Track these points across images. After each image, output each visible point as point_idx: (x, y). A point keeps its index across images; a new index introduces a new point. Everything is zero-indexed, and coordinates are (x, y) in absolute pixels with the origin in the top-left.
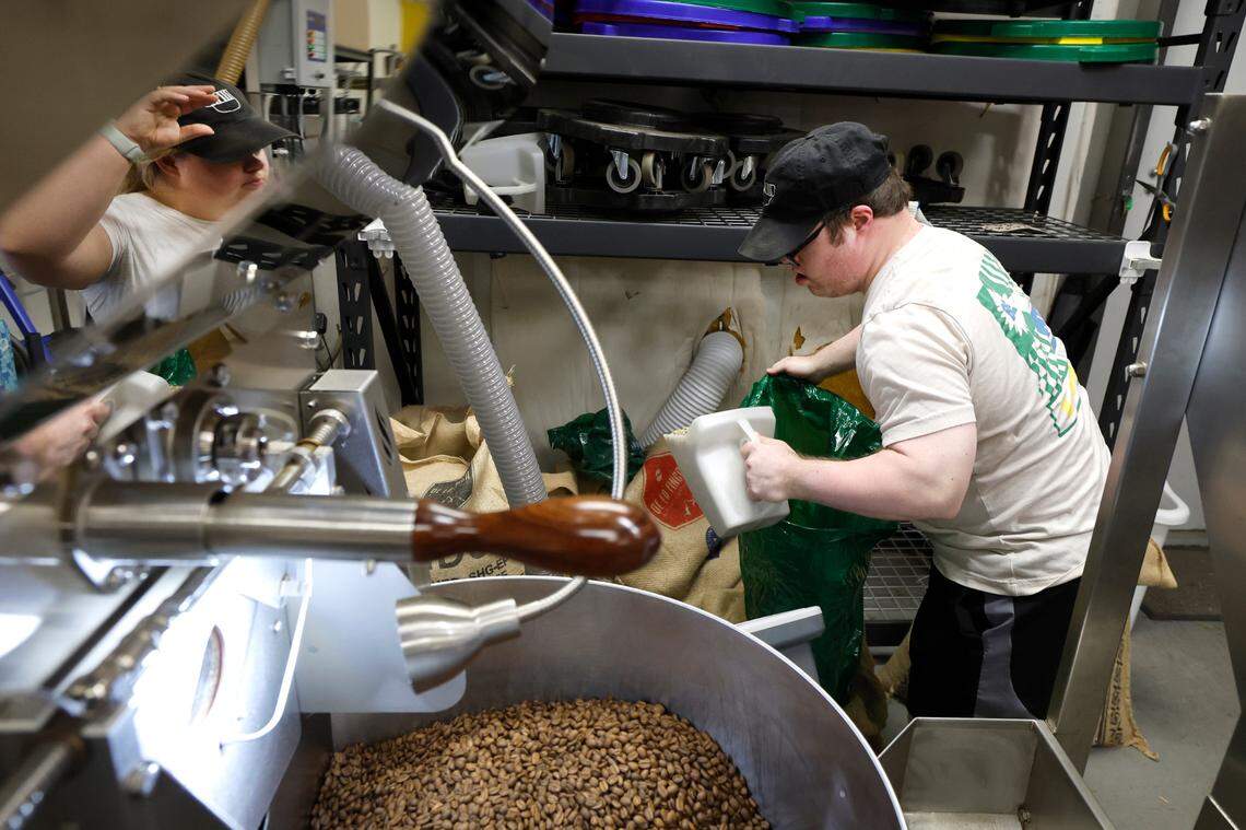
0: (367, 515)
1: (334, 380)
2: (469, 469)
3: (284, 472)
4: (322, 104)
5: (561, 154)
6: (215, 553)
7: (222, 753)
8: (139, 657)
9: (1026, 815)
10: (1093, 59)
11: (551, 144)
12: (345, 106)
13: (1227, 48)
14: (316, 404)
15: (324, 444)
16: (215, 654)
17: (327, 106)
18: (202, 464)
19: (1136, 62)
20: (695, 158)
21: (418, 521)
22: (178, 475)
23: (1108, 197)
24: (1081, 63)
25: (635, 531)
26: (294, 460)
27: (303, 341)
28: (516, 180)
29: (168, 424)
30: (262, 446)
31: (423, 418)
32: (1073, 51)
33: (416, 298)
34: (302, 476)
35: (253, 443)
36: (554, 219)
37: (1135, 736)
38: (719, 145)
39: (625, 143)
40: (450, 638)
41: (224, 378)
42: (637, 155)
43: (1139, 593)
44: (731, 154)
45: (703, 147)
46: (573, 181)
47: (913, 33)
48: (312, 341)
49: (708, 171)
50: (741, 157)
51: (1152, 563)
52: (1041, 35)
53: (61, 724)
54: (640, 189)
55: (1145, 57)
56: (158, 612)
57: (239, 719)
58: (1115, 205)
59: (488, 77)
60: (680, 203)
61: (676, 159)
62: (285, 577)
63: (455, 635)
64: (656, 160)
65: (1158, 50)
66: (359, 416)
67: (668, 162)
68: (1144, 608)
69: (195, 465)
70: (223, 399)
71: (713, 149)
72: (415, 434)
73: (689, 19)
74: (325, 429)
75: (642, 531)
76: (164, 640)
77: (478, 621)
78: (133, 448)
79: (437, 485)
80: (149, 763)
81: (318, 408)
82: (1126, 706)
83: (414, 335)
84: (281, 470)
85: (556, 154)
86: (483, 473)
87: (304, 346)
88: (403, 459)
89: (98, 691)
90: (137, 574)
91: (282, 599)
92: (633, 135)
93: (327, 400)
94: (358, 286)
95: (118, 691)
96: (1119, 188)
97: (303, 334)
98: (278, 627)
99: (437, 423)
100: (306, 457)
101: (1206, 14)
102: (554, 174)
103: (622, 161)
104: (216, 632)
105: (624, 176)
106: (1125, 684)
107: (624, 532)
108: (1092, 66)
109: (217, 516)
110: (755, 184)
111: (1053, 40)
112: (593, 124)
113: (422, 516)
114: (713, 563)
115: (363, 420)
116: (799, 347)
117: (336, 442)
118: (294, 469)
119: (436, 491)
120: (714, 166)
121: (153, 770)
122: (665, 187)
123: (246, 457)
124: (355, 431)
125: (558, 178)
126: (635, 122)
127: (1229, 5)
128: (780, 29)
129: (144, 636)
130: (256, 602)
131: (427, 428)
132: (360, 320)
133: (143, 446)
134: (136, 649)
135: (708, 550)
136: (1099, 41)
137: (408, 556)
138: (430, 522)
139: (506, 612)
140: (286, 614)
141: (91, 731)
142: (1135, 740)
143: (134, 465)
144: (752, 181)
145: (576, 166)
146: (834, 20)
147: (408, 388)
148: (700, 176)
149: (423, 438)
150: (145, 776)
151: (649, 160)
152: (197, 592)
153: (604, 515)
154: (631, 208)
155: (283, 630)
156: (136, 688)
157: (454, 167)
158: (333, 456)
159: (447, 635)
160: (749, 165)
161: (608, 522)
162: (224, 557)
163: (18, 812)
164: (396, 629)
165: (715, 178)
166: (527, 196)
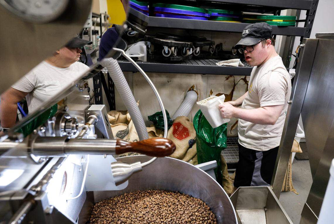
0: (104, 144)
1: (94, 107)
2: (128, 127)
3: (82, 132)
4: (89, 32)
5: (151, 47)
6: (66, 154)
7: (67, 202)
8: (48, 180)
9: (266, 209)
10: (281, 25)
11: (148, 44)
12: (95, 32)
13: (311, 24)
14: (90, 114)
15: (92, 124)
16: (65, 178)
17: (90, 33)
18: (62, 131)
19: (291, 26)
20: (185, 48)
21: (117, 145)
22: (56, 134)
23: (286, 57)
24: (278, 26)
25: (170, 146)
26: (84, 128)
27: (86, 98)
28: (139, 53)
29: (53, 122)
30: (77, 126)
31: (115, 114)
32: (276, 23)
33: (113, 83)
34: (86, 132)
35: (75, 125)
36: (149, 63)
37: (293, 189)
38: (190, 45)
39: (167, 44)
40: (125, 172)
41: (67, 109)
42: (170, 47)
43: (293, 154)
44: (193, 47)
45: (186, 45)
46: (154, 53)
47: (238, 17)
48: (88, 98)
49: (188, 51)
50: (196, 47)
51: (296, 147)
52: (269, 19)
53: (29, 197)
54: (171, 56)
55: (293, 25)
56: (52, 168)
57: (71, 194)
58: (287, 59)
59: (131, 33)
60: (181, 59)
61: (180, 48)
62: (82, 158)
63: (126, 171)
64: (175, 49)
65: (296, 23)
66: (100, 116)
67: (178, 48)
68: (295, 157)
69: (60, 131)
70: (67, 115)
71: (189, 46)
72: (114, 118)
73: (183, 13)
74: (92, 120)
75: (171, 146)
76: (54, 176)
77: (131, 167)
78: (45, 128)
79: (119, 131)
80: (51, 206)
81: (90, 115)
82: (291, 182)
83: (113, 92)
84: (81, 131)
85: (149, 46)
86: (131, 128)
87: (86, 99)
88: (111, 125)
89: (39, 189)
90: (46, 159)
91: (82, 163)
92: (169, 42)
93: (92, 113)
94: (98, 80)
95: (43, 189)
96: (288, 56)
97: (86, 96)
98: (80, 170)
99: (119, 115)
100: (87, 127)
101: (306, 15)
102: (149, 52)
103: (166, 49)
104: (65, 173)
105: (167, 52)
106: (291, 176)
107: (167, 146)
108: (280, 27)
109: (67, 144)
110: (200, 54)
111: (271, 20)
112: (159, 39)
113: (118, 144)
114: (190, 149)
115: (101, 117)
116: (211, 94)
117: (95, 123)
118: (84, 131)
119: (119, 133)
120: (189, 50)
121: (52, 207)
122: (177, 55)
123: (73, 129)
124: (99, 120)
125: (150, 53)
126: (169, 39)
127: (311, 13)
128: (205, 16)
129: (49, 175)
130: (75, 164)
131: (117, 116)
132: (99, 89)
133: (47, 127)
134: (47, 178)
135: (189, 146)
136: (282, 21)
137: (114, 153)
138: (120, 145)
139: (138, 165)
140: (83, 167)
141: (37, 199)
142: (293, 190)
143: (45, 132)
144: (199, 53)
145: (155, 49)
146: (219, 14)
147: (112, 107)
148: (186, 52)
149: (116, 119)
150: (50, 209)
151: (173, 48)
152: (62, 163)
153: (162, 142)
154: (169, 60)
155: (82, 171)
156: (47, 187)
157: (124, 55)
158: (94, 127)
159: (123, 171)
160: (198, 49)
161: (163, 144)
162: (68, 154)
163: (20, 219)
164: (111, 170)
165: (190, 52)
166: (142, 57)
